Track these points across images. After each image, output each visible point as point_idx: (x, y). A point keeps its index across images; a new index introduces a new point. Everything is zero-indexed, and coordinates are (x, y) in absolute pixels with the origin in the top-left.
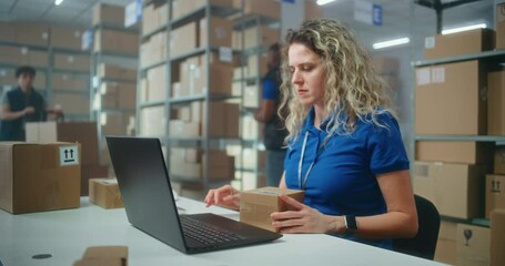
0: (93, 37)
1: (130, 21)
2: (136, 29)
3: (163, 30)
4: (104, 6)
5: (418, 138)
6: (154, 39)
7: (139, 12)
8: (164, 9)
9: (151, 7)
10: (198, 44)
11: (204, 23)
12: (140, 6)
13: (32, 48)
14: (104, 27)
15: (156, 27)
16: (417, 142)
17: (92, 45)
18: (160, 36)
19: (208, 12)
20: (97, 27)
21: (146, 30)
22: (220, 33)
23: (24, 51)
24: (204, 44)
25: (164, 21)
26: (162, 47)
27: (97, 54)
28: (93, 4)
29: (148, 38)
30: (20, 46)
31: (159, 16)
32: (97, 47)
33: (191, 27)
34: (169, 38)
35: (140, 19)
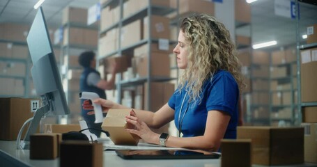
0: (63, 34)
1: (91, 20)
2: (96, 27)
3: (116, 26)
4: (72, 9)
5: (304, 104)
6: (109, 34)
7: (99, 13)
8: (117, 10)
9: (108, 8)
10: (142, 37)
11: (146, 20)
12: (99, 8)
13: (15, 44)
14: (72, 25)
15: (110, 24)
16: (303, 108)
17: (62, 40)
18: (114, 31)
19: (149, 11)
20: (66, 26)
21: (104, 27)
22: (159, 27)
23: (10, 46)
24: (147, 37)
25: (117, 20)
26: (116, 40)
27: (65, 47)
28: (63, 7)
29: (104, 34)
30: (6, 42)
31: (113, 16)
32: (66, 42)
33: (137, 24)
34: (120, 33)
35: (99, 18)
